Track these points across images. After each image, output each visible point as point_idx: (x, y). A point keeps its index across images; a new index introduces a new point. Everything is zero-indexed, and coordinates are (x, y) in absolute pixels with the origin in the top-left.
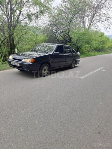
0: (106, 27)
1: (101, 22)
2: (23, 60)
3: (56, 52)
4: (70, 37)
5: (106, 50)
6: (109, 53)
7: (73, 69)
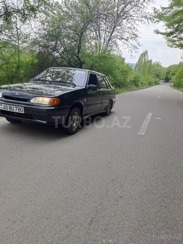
0: (131, 49)
1: (123, 40)
2: (32, 101)
3: (90, 85)
4: (80, 61)
5: (127, 86)
6: (133, 90)
7: (109, 116)
